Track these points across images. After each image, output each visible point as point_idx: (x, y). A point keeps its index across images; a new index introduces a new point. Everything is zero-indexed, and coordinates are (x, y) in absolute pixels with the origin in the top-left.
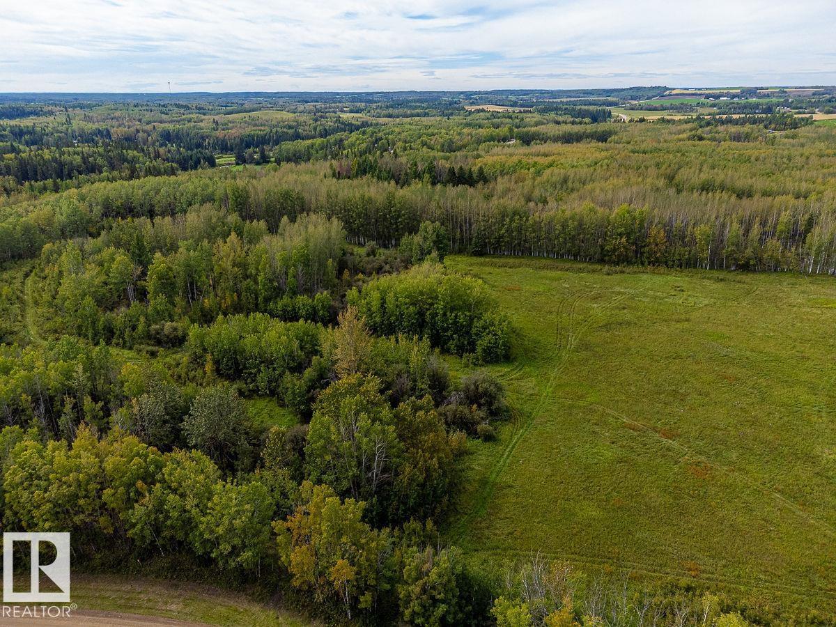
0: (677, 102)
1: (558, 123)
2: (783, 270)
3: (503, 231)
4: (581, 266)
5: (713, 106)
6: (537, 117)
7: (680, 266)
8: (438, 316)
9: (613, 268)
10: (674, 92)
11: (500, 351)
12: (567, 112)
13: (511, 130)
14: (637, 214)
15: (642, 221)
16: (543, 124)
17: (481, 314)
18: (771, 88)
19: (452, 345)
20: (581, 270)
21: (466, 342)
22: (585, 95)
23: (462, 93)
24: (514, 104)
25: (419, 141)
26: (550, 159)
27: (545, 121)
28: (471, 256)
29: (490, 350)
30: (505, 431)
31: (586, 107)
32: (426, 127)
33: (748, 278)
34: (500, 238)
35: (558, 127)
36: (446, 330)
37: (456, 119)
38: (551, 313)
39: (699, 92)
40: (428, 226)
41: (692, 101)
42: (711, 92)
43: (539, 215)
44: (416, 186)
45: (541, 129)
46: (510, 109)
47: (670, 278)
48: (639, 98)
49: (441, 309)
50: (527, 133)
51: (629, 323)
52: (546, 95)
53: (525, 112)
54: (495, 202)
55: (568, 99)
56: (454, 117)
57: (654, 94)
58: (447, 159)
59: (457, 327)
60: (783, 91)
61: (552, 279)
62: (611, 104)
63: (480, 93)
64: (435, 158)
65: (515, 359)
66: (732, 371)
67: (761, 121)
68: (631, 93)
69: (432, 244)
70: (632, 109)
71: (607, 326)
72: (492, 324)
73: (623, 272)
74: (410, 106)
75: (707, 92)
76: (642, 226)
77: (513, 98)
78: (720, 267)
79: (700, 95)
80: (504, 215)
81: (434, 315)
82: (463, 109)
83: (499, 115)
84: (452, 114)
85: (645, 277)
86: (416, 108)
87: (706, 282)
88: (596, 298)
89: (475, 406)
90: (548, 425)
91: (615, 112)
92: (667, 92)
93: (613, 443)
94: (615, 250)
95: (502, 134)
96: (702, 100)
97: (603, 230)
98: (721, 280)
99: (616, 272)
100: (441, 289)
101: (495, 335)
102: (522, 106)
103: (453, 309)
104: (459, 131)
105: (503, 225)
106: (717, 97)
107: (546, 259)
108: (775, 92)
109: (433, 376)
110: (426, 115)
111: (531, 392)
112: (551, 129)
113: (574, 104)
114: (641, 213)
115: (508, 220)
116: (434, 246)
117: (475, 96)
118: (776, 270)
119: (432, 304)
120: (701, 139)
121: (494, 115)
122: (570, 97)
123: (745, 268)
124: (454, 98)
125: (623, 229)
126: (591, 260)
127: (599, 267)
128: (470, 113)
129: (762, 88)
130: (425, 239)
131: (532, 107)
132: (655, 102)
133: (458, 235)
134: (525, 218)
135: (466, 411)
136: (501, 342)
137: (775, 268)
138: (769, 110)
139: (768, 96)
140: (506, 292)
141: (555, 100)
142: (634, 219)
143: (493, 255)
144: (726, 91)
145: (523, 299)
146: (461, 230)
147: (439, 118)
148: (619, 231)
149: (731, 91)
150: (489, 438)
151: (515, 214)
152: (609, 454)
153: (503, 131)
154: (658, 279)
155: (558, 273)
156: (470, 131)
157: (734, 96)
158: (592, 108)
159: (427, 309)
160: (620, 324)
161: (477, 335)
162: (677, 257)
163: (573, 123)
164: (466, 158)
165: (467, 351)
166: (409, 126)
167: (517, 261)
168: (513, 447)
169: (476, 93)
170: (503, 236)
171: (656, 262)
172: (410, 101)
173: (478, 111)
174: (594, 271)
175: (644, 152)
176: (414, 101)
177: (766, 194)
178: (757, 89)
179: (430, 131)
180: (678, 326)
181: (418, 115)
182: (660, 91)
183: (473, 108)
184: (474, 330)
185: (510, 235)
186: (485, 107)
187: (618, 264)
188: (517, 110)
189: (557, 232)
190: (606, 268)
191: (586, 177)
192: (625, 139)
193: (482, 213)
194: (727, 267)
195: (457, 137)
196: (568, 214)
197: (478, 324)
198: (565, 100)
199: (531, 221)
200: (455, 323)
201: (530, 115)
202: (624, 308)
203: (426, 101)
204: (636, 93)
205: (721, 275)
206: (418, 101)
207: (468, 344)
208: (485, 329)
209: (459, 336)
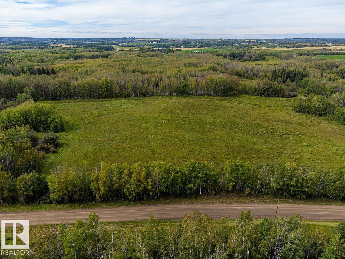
0: (138, 44)
1: (90, 51)
2: (155, 95)
3: (62, 90)
4: (92, 100)
5: (151, 45)
6: (83, 49)
7: (125, 97)
8: (33, 119)
9: (103, 100)
10: (138, 40)
11: (59, 128)
12: (95, 47)
13: (70, 54)
14: (108, 81)
15: (110, 83)
16: (85, 52)
17: (51, 116)
18: (170, 39)
19: (41, 128)
20: (91, 101)
21: (46, 127)
22: (104, 41)
23: (49, 39)
24: (74, 44)
25: (26, 59)
26: (83, 65)
27: (85, 51)
28: (50, 101)
29: (55, 128)
30: (60, 150)
31: (104, 45)
32: (30, 53)
33: (145, 98)
34: (61, 93)
35: (89, 53)
36: (37, 124)
37: (46, 50)
38: (79, 115)
39: (146, 40)
40: (27, 89)
41: (144, 43)
42: (151, 40)
43: (74, 83)
44: (23, 76)
45: (83, 54)
46: (72, 46)
47: (121, 101)
48: (125, 42)
49: (34, 116)
50: (77, 55)
51: (105, 115)
52: (88, 40)
53: (78, 47)
54: (56, 79)
55: (97, 42)
56: (45, 49)
57: (131, 41)
58: (38, 65)
59: (42, 122)
60: (174, 40)
61: (81, 105)
62: (114, 44)
63: (58, 39)
64: (33, 65)
65: (65, 130)
66: (133, 122)
67: (163, 50)
68: (122, 40)
69: (30, 96)
70: (122, 46)
71: (98, 116)
72: (55, 119)
73: (106, 100)
74: (23, 44)
75: (149, 40)
76: (111, 85)
77: (74, 41)
78: (138, 96)
79: (147, 41)
80: (61, 84)
81: (32, 119)
82: (50, 46)
83: (66, 48)
84: (44, 48)
85: (113, 101)
86: (25, 45)
87: (132, 101)
88: (95, 109)
89: (49, 144)
90: (75, 146)
91: (115, 47)
92: (136, 40)
93: (95, 145)
94: (103, 94)
95: (66, 56)
96: (148, 43)
97: (98, 87)
98: (137, 100)
99: (104, 101)
100: (33, 109)
101: (57, 122)
102: (77, 45)
103: (39, 116)
104: (46, 55)
105: (61, 88)
106: (152, 42)
107: (80, 99)
108: (171, 41)
109: (32, 137)
110: (31, 48)
111: (71, 138)
112: (87, 54)
113: (100, 44)
114: (110, 80)
115: (62, 86)
116: (31, 96)
117: (55, 40)
118: (153, 96)
119: (30, 115)
120: (140, 56)
121: (64, 48)
122: (98, 41)
123: (144, 95)
124: (45, 41)
125: (105, 86)
126: (95, 97)
127: (98, 100)
128: (53, 47)
129: (167, 39)
130: (27, 94)
131: (81, 45)
132: (131, 44)
133: (44, 93)
134: (69, 85)
135: (46, 145)
136: (59, 124)
137: (153, 95)
138: (167, 47)
139: (169, 42)
140: (64, 111)
141: (91, 43)
142: (108, 82)
143: (59, 100)
144: (155, 40)
145: (70, 112)
146: (45, 91)
147: (37, 50)
148: (103, 87)
149: (157, 40)
150: (54, 152)
151: (65, 83)
152: (93, 148)
153: (67, 55)
154: (118, 102)
155: (83, 103)
156: (51, 55)
157: (158, 42)
158: (106, 46)
159: (29, 117)
160: (102, 115)
161: (50, 123)
162: (124, 94)
163: (96, 51)
164: (47, 65)
165: (47, 130)
166: (22, 53)
167: (68, 101)
168: (63, 153)
169: (56, 39)
170: (62, 92)
171: (117, 96)
172: (22, 42)
173: (57, 47)
174: (96, 101)
175: (119, 61)
176: (25, 42)
177: (151, 73)
178: (166, 39)
179: (32, 55)
180: (120, 113)
181: (27, 48)
182: (133, 39)
183: (54, 45)
184: (48, 122)
185: (65, 91)
186: (60, 45)
187: (105, 98)
188: (74, 46)
189: (82, 89)
190: (100, 99)
191: (94, 70)
192: (114, 57)
193: (52, 84)
194: (140, 96)
195: (45, 57)
196: (85, 82)
197: (49, 120)
198: (96, 42)
199: (71, 86)
200: (40, 121)
201: (80, 48)
202: (104, 111)
203: (31, 42)
204: (124, 40)
205: (137, 98)
206: (27, 42)
207: (47, 127)
208: (52, 121)
209: (43, 125)
